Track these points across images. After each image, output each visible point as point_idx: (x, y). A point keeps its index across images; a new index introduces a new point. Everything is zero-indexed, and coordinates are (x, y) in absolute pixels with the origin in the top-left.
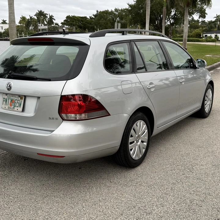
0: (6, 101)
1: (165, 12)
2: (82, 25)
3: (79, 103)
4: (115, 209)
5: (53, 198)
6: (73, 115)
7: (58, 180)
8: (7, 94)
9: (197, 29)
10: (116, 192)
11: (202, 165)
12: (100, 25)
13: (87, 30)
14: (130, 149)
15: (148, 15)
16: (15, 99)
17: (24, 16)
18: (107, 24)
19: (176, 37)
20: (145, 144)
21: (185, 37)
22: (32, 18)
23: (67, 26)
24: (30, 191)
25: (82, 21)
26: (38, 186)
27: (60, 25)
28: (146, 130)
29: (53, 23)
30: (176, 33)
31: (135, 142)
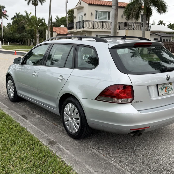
0: (162, 89)
8: (161, 85)
16: (167, 86)
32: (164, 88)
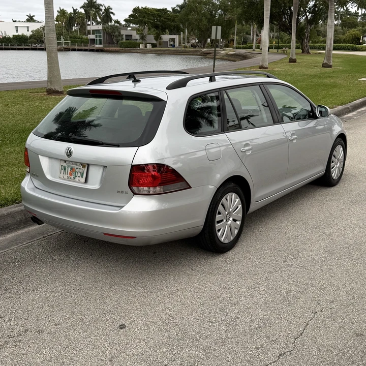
0: (65, 169)
1: (296, 4)
2: (158, 23)
3: (153, 173)
4: (195, 299)
5: (123, 286)
6: (146, 188)
7: (127, 266)
8: (65, 161)
9: (353, 29)
10: (198, 281)
11: (311, 251)
12: (190, 23)
13: (167, 31)
14: (217, 229)
15: (267, 11)
16: (76, 167)
17: (63, 9)
18: (201, 20)
19: (318, 42)
20: (238, 223)
21: (329, 47)
22: (77, 11)
23: (134, 26)
24: (95, 278)
25: (159, 16)
26: (103, 273)
27: (123, 23)
28: (240, 205)
29: (111, 20)
30: (319, 35)
31: (225, 220)
32: (70, 169)
